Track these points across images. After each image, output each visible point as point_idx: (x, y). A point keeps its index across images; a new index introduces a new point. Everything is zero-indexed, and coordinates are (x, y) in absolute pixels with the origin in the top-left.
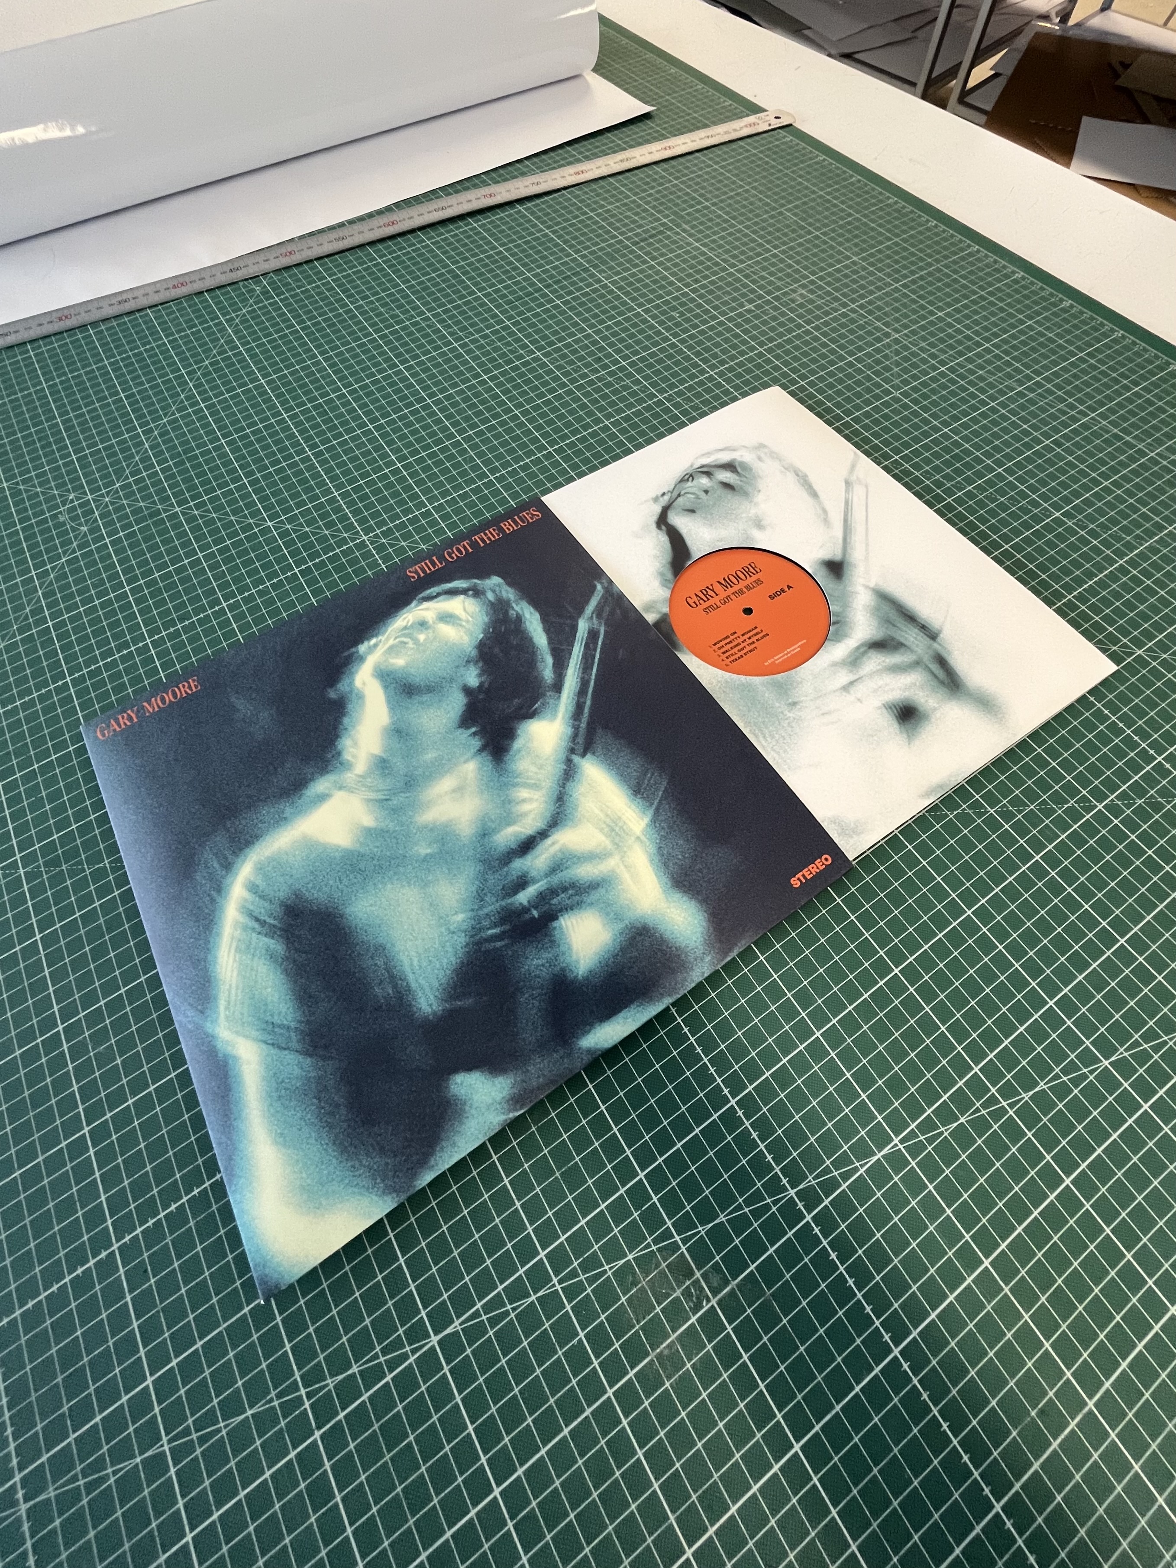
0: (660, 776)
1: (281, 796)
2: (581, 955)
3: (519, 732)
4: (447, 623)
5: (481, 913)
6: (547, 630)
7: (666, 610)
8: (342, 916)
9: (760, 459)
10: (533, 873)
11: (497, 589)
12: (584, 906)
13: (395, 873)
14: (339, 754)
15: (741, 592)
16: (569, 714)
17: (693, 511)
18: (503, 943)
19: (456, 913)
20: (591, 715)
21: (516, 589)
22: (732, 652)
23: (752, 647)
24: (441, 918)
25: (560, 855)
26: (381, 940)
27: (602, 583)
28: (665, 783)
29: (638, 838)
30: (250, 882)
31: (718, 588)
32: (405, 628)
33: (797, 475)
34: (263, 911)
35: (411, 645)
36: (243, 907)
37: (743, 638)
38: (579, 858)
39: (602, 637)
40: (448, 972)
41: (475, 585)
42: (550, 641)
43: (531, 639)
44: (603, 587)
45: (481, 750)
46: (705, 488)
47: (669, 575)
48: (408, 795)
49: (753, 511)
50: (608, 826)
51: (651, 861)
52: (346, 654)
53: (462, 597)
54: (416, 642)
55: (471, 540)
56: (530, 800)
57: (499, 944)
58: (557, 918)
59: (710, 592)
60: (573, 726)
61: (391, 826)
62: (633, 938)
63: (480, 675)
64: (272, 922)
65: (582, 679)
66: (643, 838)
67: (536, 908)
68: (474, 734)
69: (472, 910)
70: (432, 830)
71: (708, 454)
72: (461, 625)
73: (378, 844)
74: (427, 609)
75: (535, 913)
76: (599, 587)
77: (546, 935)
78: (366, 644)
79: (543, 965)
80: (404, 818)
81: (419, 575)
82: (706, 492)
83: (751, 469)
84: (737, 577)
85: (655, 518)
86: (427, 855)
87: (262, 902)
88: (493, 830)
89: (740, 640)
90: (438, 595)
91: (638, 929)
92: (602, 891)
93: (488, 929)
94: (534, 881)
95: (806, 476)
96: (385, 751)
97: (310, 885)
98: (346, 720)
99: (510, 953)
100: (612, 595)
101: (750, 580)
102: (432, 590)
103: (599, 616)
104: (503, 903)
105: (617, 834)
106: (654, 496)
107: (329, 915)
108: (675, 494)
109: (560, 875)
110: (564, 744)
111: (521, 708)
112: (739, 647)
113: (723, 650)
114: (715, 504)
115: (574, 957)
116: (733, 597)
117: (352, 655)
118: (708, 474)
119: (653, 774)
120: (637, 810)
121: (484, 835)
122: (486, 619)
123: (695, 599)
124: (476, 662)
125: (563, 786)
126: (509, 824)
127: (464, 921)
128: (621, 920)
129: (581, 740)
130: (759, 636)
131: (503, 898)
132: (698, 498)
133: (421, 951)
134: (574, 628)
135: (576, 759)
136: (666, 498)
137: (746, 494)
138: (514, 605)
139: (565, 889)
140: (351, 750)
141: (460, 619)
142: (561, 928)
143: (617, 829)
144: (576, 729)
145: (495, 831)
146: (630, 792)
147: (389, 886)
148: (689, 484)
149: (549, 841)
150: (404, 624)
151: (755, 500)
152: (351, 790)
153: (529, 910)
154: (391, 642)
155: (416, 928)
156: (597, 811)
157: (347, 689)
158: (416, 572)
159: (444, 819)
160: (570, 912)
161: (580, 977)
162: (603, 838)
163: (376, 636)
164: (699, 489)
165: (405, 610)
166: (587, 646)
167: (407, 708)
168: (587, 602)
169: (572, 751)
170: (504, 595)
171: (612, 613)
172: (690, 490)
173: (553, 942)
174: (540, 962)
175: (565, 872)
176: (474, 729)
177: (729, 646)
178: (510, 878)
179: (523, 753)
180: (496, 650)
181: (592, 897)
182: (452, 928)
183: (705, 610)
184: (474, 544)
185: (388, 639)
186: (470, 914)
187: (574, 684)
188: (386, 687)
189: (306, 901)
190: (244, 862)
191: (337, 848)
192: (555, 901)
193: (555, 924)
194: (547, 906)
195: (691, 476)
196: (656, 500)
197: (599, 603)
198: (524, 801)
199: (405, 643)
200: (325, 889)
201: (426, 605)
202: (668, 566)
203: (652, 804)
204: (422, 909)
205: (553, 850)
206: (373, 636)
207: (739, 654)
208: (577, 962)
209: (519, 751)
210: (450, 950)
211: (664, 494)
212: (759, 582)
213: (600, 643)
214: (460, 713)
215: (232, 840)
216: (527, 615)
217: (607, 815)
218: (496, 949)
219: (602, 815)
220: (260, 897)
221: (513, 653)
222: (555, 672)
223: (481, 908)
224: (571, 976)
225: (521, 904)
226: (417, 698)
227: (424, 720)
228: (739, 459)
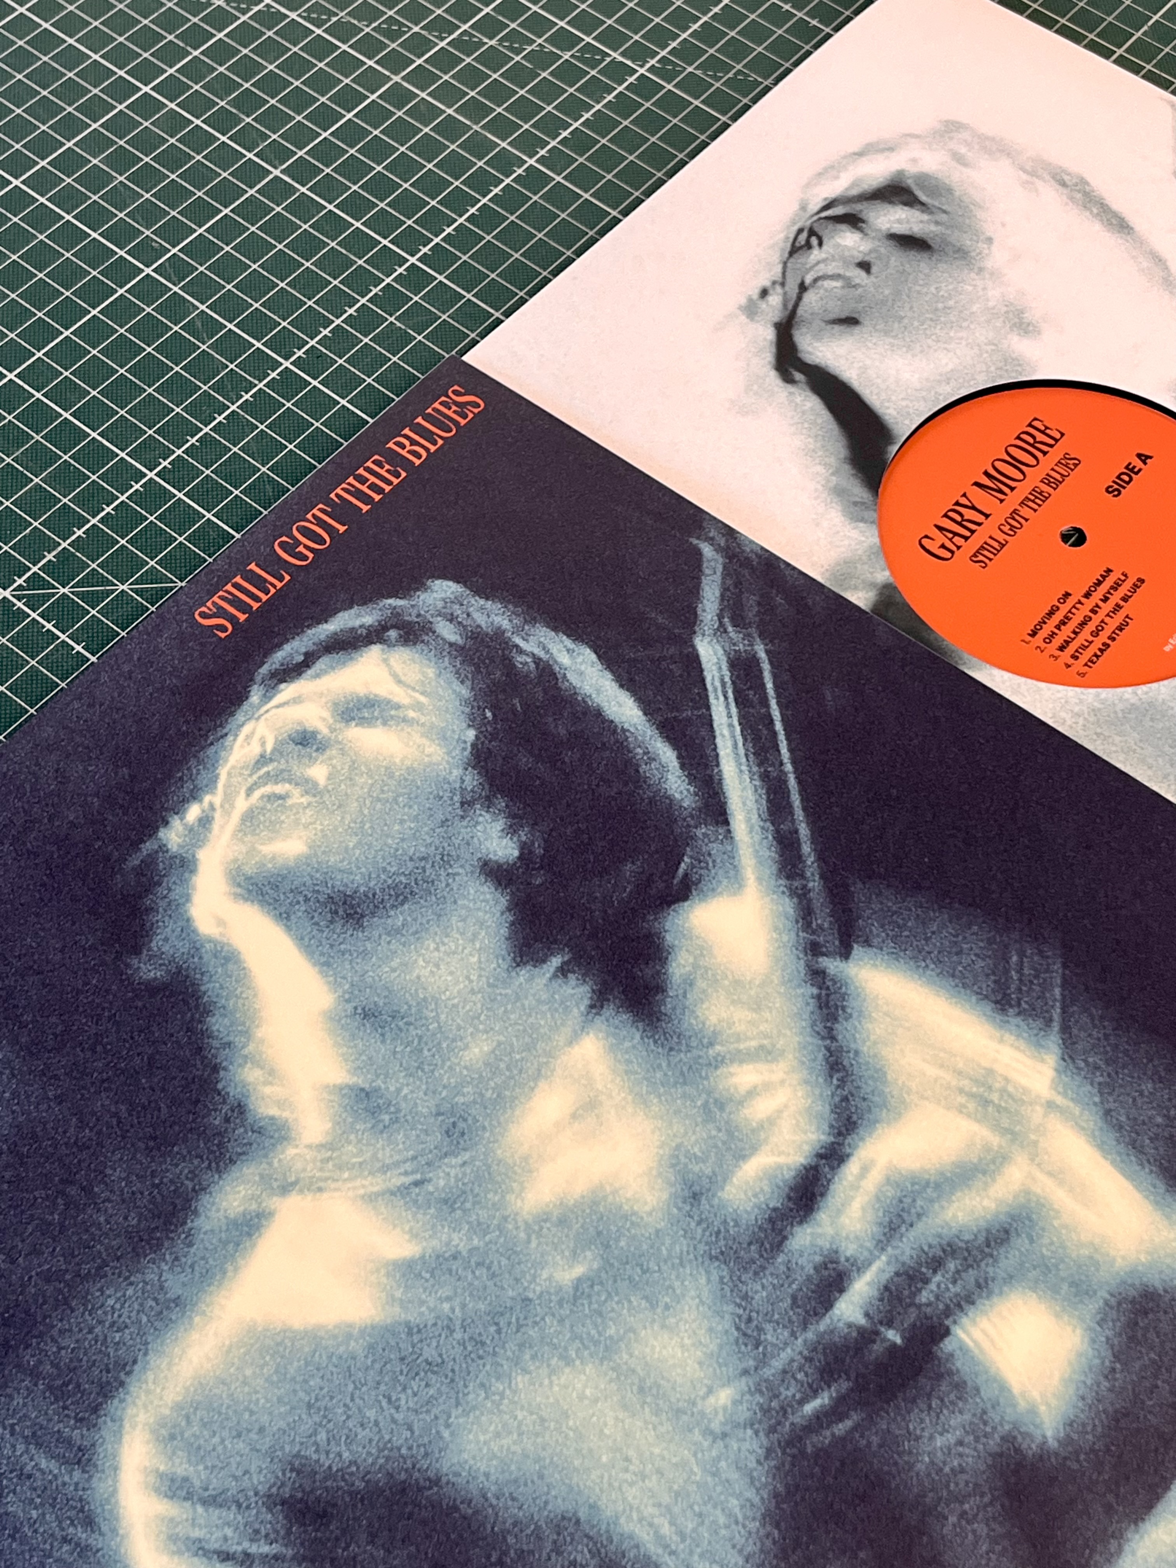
0: (1041, 953)
1: (137, 1255)
2: (1036, 1395)
3: (669, 938)
4: (364, 722)
5: (767, 1372)
6: (627, 682)
7: (883, 576)
8: (436, 1482)
9: (959, 159)
10: (849, 1250)
11: (457, 610)
12: (994, 1287)
13: (521, 1346)
14: (241, 1108)
15: (1037, 497)
16: (770, 869)
17: (851, 321)
18: (848, 1424)
19: (710, 1391)
20: (821, 858)
21: (502, 600)
22: (1080, 640)
23: (1119, 618)
24: (679, 1412)
25: (890, 1192)
26: (560, 1506)
27: (711, 540)
28: (1057, 966)
29: (1050, 1105)
30: (161, 1476)
31: (980, 498)
32: (263, 760)
33: (1064, 184)
34: (229, 1532)
35: (297, 797)
36: (173, 1538)
37: (1089, 603)
38: (938, 1186)
39: (766, 667)
40: (754, 1525)
41: (396, 613)
42: (648, 708)
43: (598, 713)
44: (718, 549)
45: (597, 1005)
46: (860, 258)
47: (860, 492)
48: (466, 1156)
49: (994, 294)
50: (972, 1095)
51: (1101, 1147)
52: (135, 861)
53: (375, 651)
54: (309, 787)
55: (328, 502)
56: (768, 1087)
57: (841, 1428)
58: (947, 1332)
59: (969, 514)
60: (793, 893)
61: (460, 1241)
62: (1132, 1324)
63: (511, 830)
64: (266, 1549)
65: (765, 777)
66: (1059, 1100)
67: (890, 1324)
68: (563, 971)
69: (746, 1372)
70: (562, 1222)
71: (830, 170)
72: (405, 720)
73: (444, 1292)
74: (297, 700)
75: (893, 1336)
76: (707, 550)
77: (939, 1377)
78: (176, 823)
79: (960, 1443)
80: (483, 1214)
81: (232, 619)
82: (865, 266)
83: (950, 191)
84: (1016, 463)
85: (769, 356)
86: (578, 1282)
87: (215, 1513)
88: (712, 1179)
89: (1085, 610)
90: (308, 661)
91: (1133, 1302)
92: (1020, 1243)
93: (802, 1402)
94: (859, 1267)
95: (1083, 182)
96: (357, 1070)
97: (322, 1436)
98: (217, 1024)
99: (875, 1440)
100: (746, 562)
101: (1048, 463)
102: (287, 648)
103: (738, 621)
104: (810, 1335)
105: (999, 1109)
106: (743, 301)
107: (403, 1489)
108: (792, 287)
109: (912, 1234)
110: (789, 937)
111: (650, 880)
112: (1091, 626)
113: (1058, 641)
114: (897, 293)
115: (1022, 1405)
116: (1025, 512)
117: (150, 862)
118: (853, 221)
119: (1022, 954)
120: (1022, 1044)
121: (695, 1197)
122: (465, 692)
123: (940, 538)
124: (488, 802)
125: (830, 1035)
126: (742, 1156)
127: (735, 1403)
128: (1090, 1293)
129: (823, 918)
130: (1123, 590)
131: (805, 1326)
132: (849, 284)
133: (666, 1499)
134: (693, 662)
135: (832, 965)
136: (775, 299)
137: (962, 254)
138: (518, 640)
139: (937, 1264)
140: (267, 1090)
141: (398, 707)
142: (963, 1348)
143: (995, 1097)
144: (801, 897)
145: (717, 1180)
146: (988, 1007)
147: (520, 1381)
148: (816, 254)
149: (851, 1169)
150: (255, 749)
151: (989, 264)
152: (315, 1187)
153: (877, 1333)
154: (242, 804)
155: (631, 1453)
156: (932, 1071)
157: (183, 947)
158: (221, 613)
159: (579, 1189)
160: (971, 1311)
161: (1052, 1444)
162: (975, 1127)
163: (194, 796)
164: (846, 262)
165: (240, 716)
166: (741, 700)
167: (364, 953)
168: (694, 592)
169: (814, 949)
170: (481, 619)
171: (766, 607)
172: (822, 269)
173: (960, 1386)
174: (951, 1438)
175: (920, 1227)
176: (556, 961)
177: (1067, 631)
178: (800, 1277)
179: (701, 984)
180: (525, 761)
181: (1003, 1263)
182: (716, 1426)
183: (974, 558)
184: (342, 511)
185: (229, 799)
186: (743, 1383)
187: (750, 794)
188: (284, 917)
189: (329, 1474)
190: (118, 1434)
191: (347, 1333)
192: (925, 1296)
193: (948, 1345)
194: (913, 1314)
195: (812, 232)
196: (750, 310)
197: (725, 589)
198: (752, 1093)
199: (281, 797)
200: (362, 1434)
201: (288, 691)
202: (847, 468)
203: (1049, 1022)
204: (625, 1407)
205: (872, 1182)
206: (185, 801)
207: (1098, 643)
208: (1033, 1411)
209: (690, 983)
210: (734, 1476)
211: (764, 293)
212: (1070, 463)
213: (769, 685)
214: (504, 931)
215: (58, 1393)
216: (564, 659)
217: (960, 1073)
218: (841, 1442)
219: (947, 1077)
220: (204, 1502)
221: (568, 756)
222: (692, 778)
223: (763, 1361)
224: (1031, 1448)
225: (850, 1325)
226: (376, 926)
227: (422, 970)
228: (912, 169)
